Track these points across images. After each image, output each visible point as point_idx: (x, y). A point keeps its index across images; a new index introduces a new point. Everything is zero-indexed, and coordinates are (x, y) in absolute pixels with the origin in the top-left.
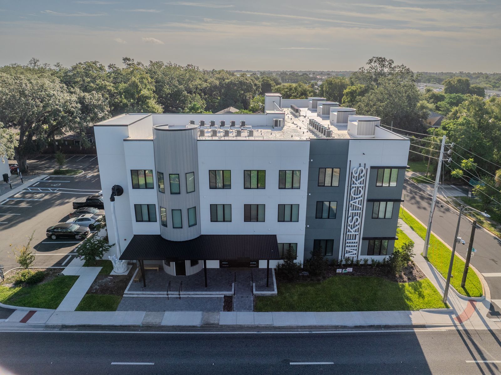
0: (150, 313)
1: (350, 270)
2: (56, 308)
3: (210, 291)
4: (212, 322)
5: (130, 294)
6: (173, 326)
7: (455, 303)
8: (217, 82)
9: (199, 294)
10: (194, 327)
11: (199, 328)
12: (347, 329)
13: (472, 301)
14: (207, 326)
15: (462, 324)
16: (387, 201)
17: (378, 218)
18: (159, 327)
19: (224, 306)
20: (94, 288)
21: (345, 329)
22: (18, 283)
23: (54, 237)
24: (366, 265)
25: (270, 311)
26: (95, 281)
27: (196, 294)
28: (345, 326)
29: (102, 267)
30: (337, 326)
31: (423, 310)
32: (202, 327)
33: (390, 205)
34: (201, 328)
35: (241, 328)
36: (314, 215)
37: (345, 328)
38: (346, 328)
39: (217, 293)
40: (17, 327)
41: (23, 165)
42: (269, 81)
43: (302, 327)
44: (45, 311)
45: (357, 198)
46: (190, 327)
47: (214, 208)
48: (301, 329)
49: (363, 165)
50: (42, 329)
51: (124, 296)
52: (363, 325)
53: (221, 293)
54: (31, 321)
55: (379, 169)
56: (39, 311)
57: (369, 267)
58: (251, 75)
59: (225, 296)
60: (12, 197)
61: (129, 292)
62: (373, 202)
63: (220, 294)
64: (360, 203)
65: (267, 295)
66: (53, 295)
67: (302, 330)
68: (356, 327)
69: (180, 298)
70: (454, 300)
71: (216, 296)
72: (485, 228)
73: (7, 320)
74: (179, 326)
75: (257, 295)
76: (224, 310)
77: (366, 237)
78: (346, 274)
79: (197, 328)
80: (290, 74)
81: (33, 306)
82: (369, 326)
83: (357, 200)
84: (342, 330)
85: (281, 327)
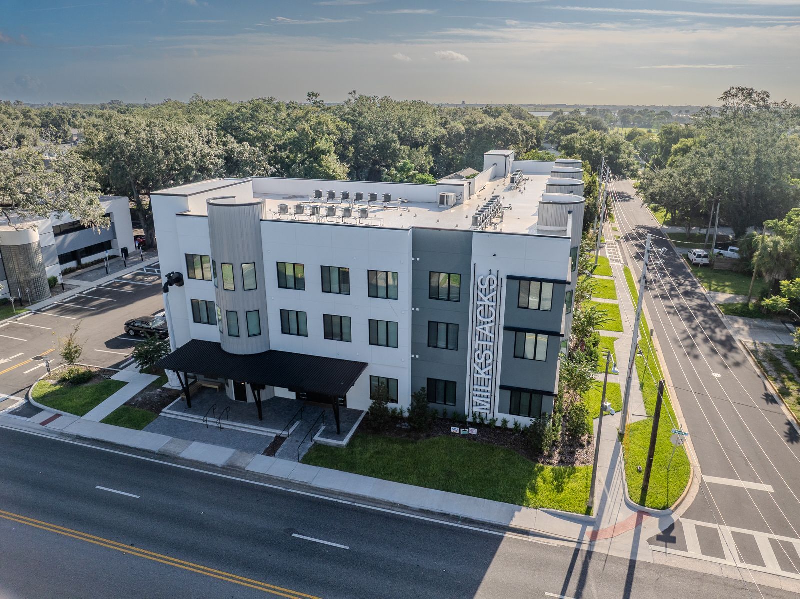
0: (175, 439)
1: (474, 431)
2: (82, 416)
3: (262, 426)
4: (239, 465)
5: (169, 414)
6: (191, 461)
7: (611, 510)
8: (462, 129)
9: (246, 428)
10: (214, 466)
11: (220, 469)
12: (406, 511)
13: (641, 514)
14: (230, 468)
15: (593, 543)
16: (537, 332)
17: (523, 358)
18: (175, 458)
19: (267, 449)
20: (136, 400)
21: (404, 511)
22: (63, 381)
23: (132, 333)
24: (504, 428)
25: (320, 466)
26: (142, 392)
27: (244, 428)
28: (405, 506)
29: (159, 377)
30: (395, 504)
31: (545, 509)
32: (223, 468)
33: (543, 339)
34: (221, 470)
35: (269, 479)
36: (425, 341)
37: (405, 509)
38: (407, 509)
39: (269, 430)
40: (35, 429)
41: (151, 238)
42: (574, 125)
43: (346, 494)
44: (70, 417)
45: (488, 323)
46: (209, 465)
47: (285, 315)
48: (344, 496)
49: (494, 272)
50: (56, 436)
51: (161, 414)
52: (432, 510)
53: (273, 432)
54: (50, 426)
55: (522, 281)
56: (66, 416)
57: (509, 433)
58: (571, 113)
59: (277, 437)
60: (121, 278)
61: (168, 411)
62: (515, 332)
63: (271, 433)
64: (493, 331)
65: (332, 445)
66: (88, 400)
67: (344, 498)
68: (422, 512)
69: (221, 428)
70: (612, 506)
71: (266, 434)
72: (785, 405)
73: (29, 420)
74: (197, 462)
75: (318, 442)
76: (264, 454)
77: (505, 385)
78: (464, 436)
79: (217, 469)
80: (640, 113)
81: (61, 410)
82: (441, 513)
83: (487, 327)
84: (399, 510)
85: (319, 488)
